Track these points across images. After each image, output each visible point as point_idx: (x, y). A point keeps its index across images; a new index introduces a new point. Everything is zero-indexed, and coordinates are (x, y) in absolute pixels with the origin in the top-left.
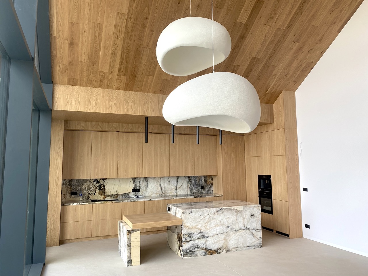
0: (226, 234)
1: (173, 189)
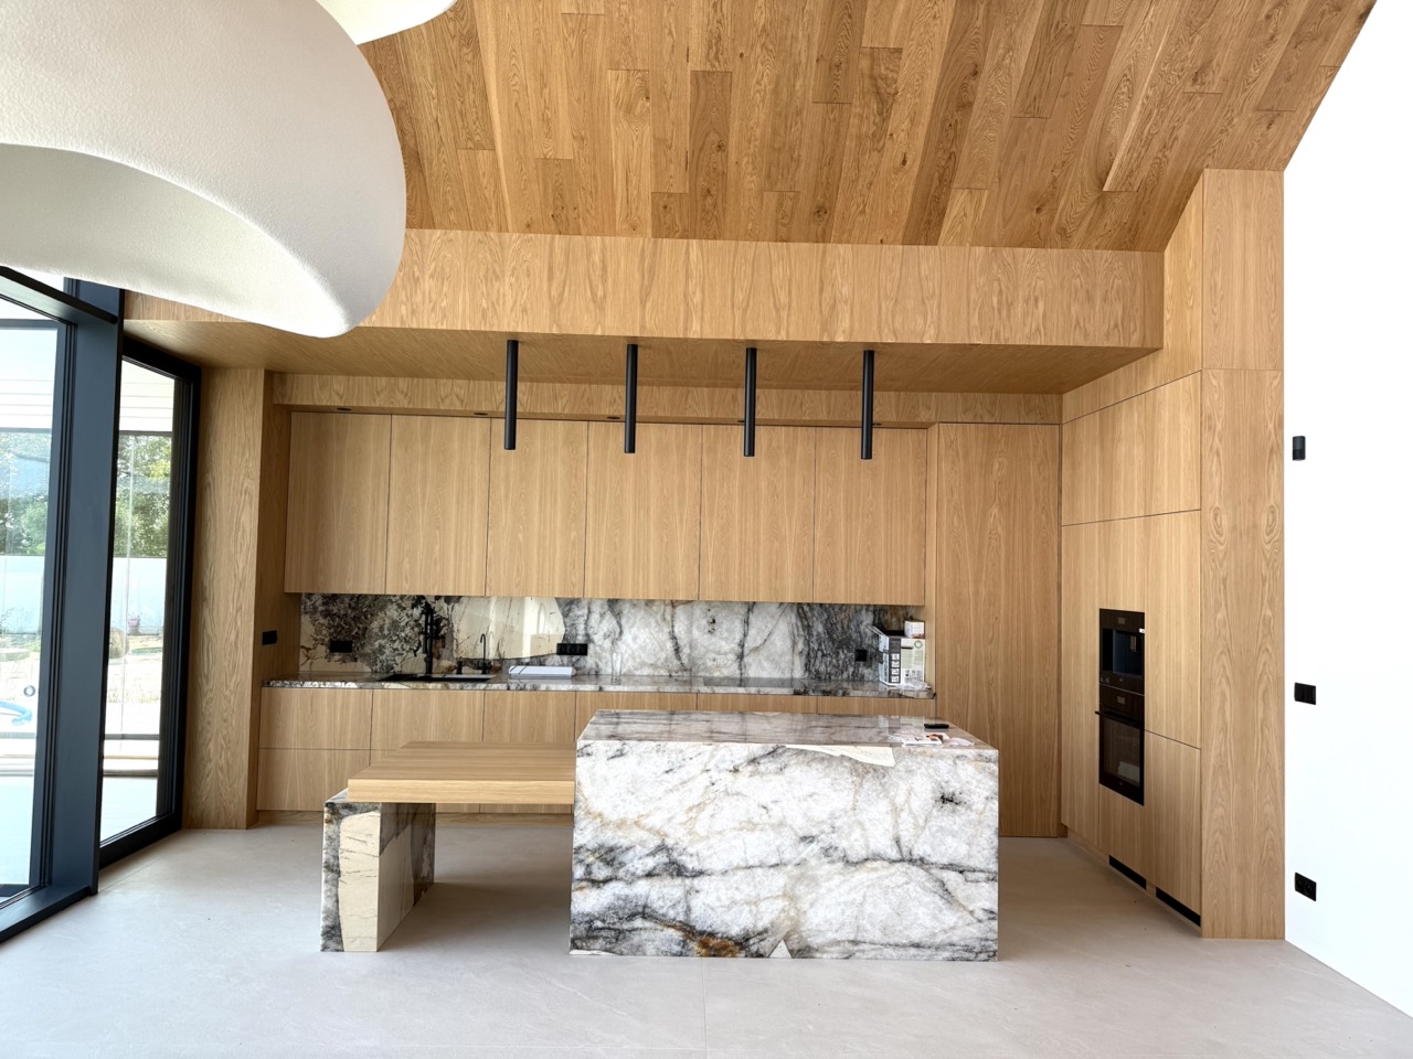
0: (796, 872)
1: (725, 654)
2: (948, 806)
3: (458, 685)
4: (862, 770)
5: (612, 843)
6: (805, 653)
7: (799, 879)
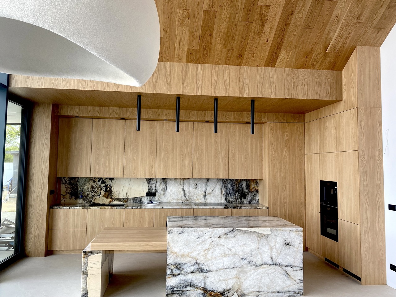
0: (240, 270)
1: (200, 195)
2: (288, 246)
3: (115, 207)
4: (260, 236)
5: (179, 262)
6: (225, 194)
7: (241, 272)
